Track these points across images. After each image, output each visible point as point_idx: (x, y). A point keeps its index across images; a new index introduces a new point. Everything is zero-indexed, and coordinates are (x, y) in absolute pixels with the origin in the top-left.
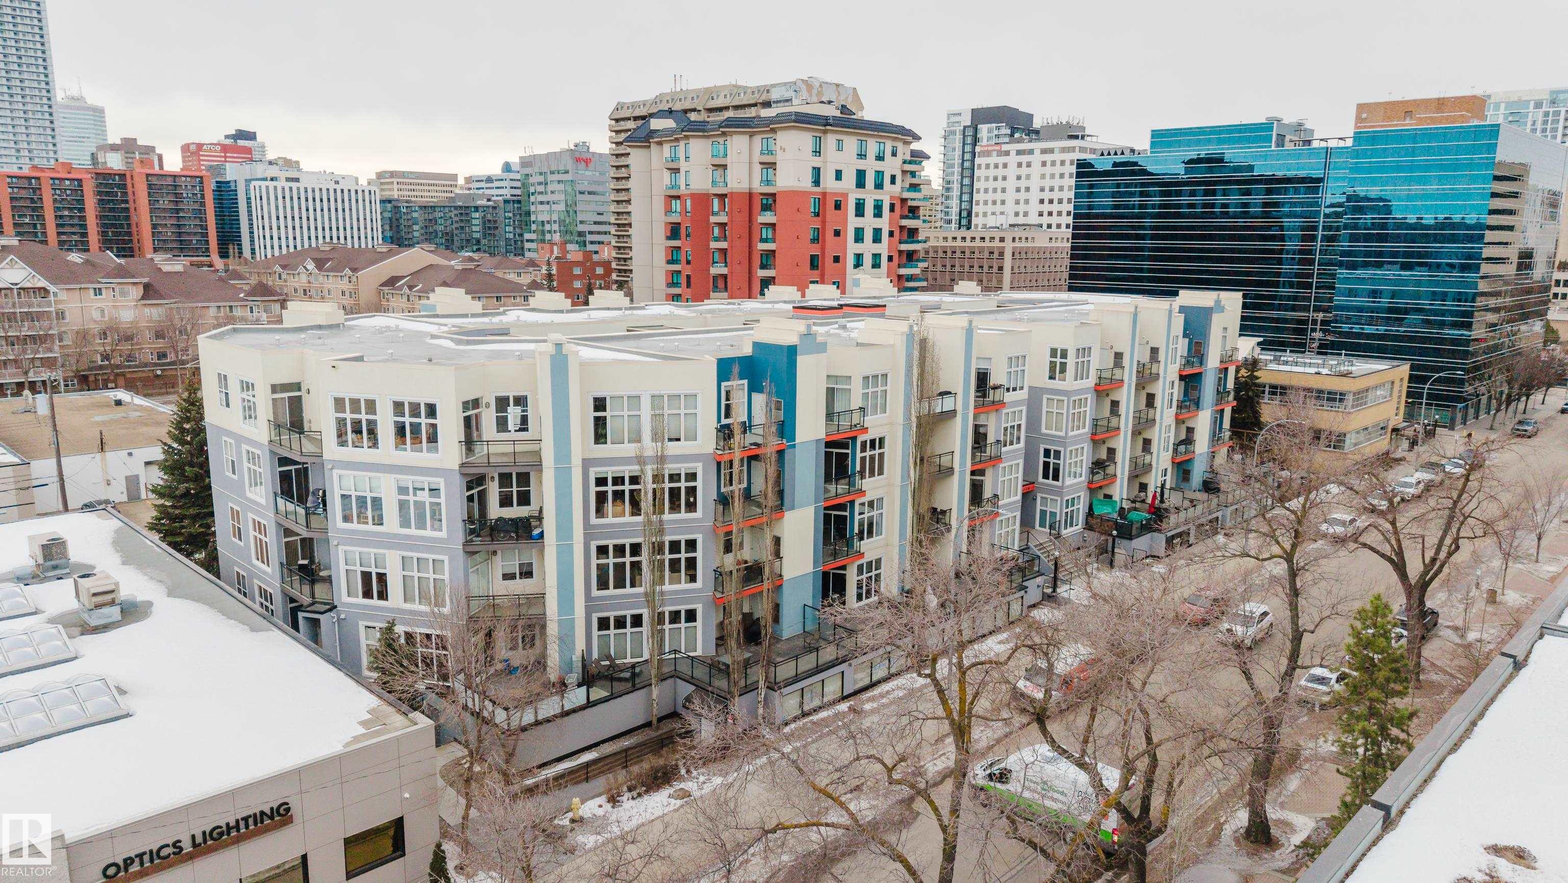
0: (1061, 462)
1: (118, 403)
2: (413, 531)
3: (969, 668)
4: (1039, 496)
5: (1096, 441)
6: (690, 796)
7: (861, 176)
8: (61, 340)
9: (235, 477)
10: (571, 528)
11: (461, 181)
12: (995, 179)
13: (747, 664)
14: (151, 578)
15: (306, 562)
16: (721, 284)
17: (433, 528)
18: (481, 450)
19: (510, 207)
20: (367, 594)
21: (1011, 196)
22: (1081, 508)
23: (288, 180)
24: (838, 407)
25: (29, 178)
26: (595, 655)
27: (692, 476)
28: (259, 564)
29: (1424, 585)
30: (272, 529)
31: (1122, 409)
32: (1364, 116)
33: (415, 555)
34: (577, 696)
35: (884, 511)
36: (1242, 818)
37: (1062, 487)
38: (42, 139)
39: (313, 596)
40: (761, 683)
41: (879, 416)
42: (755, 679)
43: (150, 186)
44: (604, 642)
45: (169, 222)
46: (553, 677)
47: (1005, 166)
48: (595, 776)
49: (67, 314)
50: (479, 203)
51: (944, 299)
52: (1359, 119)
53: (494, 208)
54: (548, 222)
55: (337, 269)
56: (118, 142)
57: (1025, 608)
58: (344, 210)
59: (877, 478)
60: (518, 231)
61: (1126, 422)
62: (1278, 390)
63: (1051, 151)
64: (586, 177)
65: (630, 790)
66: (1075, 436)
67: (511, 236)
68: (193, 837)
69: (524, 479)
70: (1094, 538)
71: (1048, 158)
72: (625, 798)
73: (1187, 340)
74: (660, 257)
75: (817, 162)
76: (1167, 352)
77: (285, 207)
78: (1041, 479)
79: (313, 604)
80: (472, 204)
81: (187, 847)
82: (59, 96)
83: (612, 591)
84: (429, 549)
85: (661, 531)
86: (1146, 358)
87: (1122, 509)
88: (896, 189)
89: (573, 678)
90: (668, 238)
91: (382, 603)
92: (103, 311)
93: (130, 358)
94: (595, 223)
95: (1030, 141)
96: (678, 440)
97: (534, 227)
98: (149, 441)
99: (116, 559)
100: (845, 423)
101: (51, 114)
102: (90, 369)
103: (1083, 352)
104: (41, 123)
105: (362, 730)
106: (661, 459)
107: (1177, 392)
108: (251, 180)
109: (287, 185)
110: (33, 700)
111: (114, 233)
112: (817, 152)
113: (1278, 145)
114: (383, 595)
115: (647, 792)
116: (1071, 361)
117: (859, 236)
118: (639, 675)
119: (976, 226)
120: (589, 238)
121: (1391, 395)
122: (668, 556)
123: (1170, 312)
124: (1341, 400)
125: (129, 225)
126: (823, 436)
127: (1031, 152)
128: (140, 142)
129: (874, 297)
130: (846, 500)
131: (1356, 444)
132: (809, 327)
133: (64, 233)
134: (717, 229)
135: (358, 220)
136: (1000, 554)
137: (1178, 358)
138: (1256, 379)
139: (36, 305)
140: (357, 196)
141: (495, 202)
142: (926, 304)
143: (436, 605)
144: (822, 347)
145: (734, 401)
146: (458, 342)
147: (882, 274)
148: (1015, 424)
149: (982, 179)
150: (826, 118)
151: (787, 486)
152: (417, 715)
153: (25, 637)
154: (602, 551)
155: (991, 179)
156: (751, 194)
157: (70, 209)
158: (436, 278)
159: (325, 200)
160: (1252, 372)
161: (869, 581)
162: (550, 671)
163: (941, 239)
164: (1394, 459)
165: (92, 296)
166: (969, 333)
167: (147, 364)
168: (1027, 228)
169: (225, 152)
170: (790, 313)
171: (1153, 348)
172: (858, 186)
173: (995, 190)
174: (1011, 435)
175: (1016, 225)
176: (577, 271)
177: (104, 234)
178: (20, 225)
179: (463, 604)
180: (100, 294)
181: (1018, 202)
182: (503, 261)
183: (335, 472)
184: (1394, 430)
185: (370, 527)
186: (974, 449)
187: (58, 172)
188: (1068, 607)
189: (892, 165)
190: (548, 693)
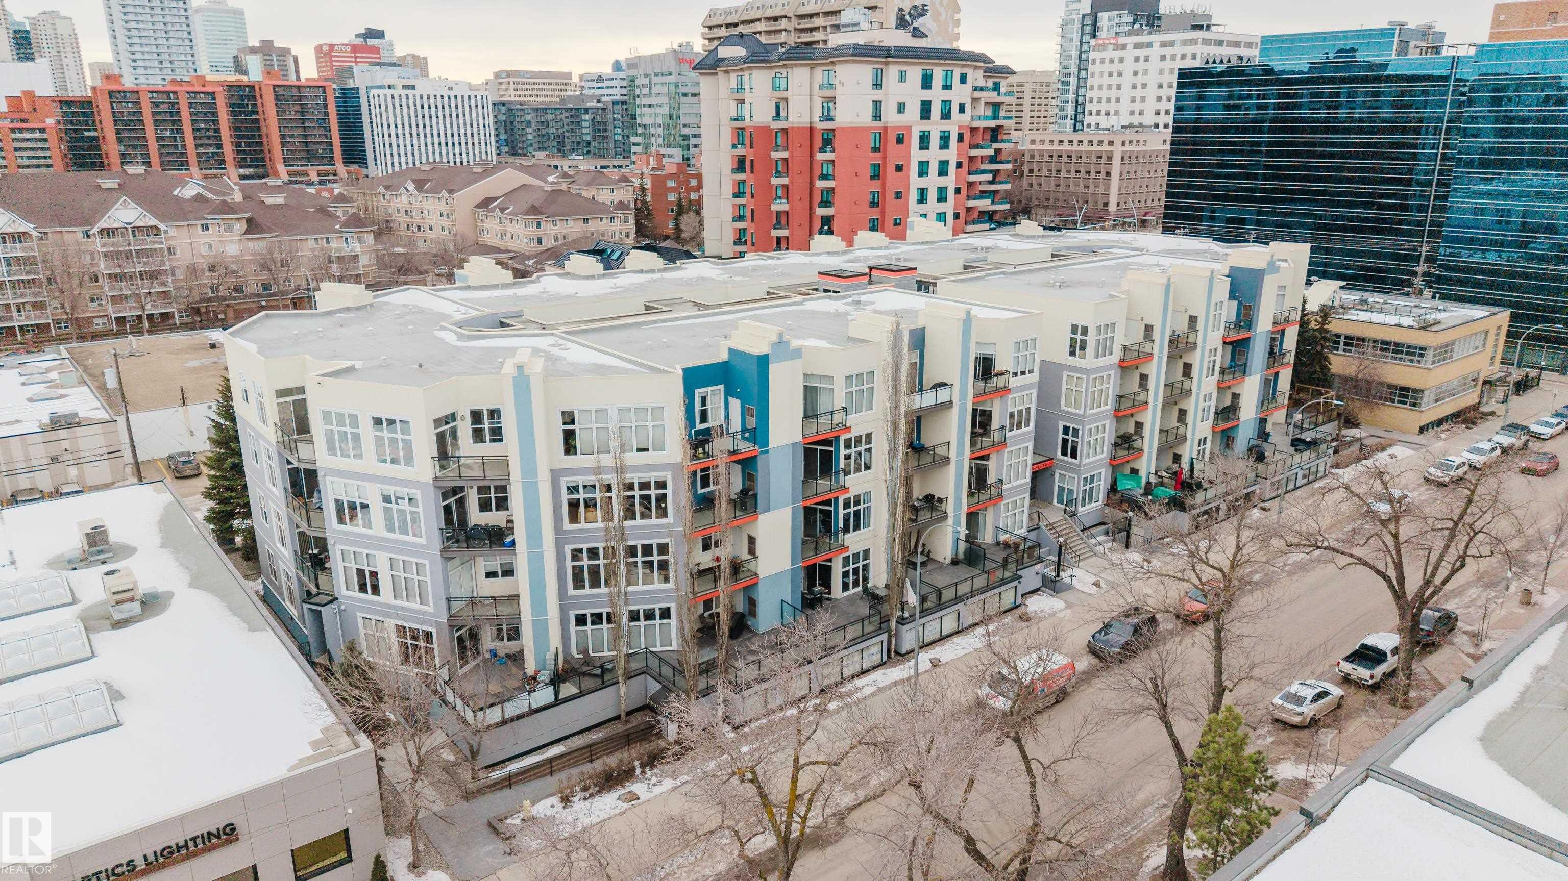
0: (1079, 440)
1: (213, 346)
2: (397, 536)
4: (1057, 472)
5: (1119, 416)
6: (638, 798)
7: (926, 110)
8: (173, 275)
9: (259, 466)
10: (540, 537)
11: (575, 79)
12: (1111, 75)
13: (708, 668)
14: (181, 564)
15: (316, 552)
16: (783, 220)
17: (415, 535)
18: (454, 464)
19: (618, 108)
20: (363, 588)
21: (1126, 93)
22: (1102, 485)
23: (405, 87)
24: (820, 407)
25: (168, 93)
26: (572, 650)
27: (662, 485)
28: (280, 547)
30: (286, 519)
31: (1151, 383)
32: (1502, 17)
33: (401, 557)
34: (544, 695)
35: (872, 504)
37: (1079, 466)
38: (181, 50)
39: (318, 588)
40: (720, 687)
41: (864, 413)
43: (277, 98)
44: (582, 637)
45: (296, 132)
46: (530, 671)
47: (1121, 60)
48: (560, 770)
49: (178, 251)
50: (589, 104)
52: (1496, 22)
54: (654, 126)
55: (435, 190)
56: (257, 44)
57: (1019, 596)
58: (458, 116)
59: (863, 473)
60: (626, 133)
61: (1156, 395)
62: (1355, 342)
63: (1172, 44)
64: (689, 78)
65: (585, 789)
66: (1096, 414)
67: (620, 138)
68: (145, 856)
69: (501, 488)
70: (1112, 514)
71: (1168, 51)
72: (576, 799)
73: (1235, 303)
74: (728, 190)
75: (878, 95)
76: (1207, 321)
77: (402, 115)
78: (1059, 456)
79: (318, 593)
80: (583, 106)
81: (141, 865)
83: (587, 591)
84: (413, 554)
86: (1182, 326)
87: (1148, 483)
88: (965, 118)
89: (544, 677)
90: (734, 171)
91: (375, 598)
92: (210, 246)
93: (238, 289)
95: (1150, 33)
96: (647, 450)
97: (640, 130)
100: (826, 421)
101: (188, 26)
102: (201, 301)
104: (179, 34)
105: (310, 752)
106: (620, 469)
107: (1221, 358)
108: (372, 88)
109: (405, 92)
110: (38, 710)
111: (248, 145)
112: (878, 85)
113: (1399, 54)
114: (376, 590)
115: (599, 792)
116: (1091, 339)
117: (923, 171)
118: (609, 671)
119: (1089, 126)
121: (1484, 346)
122: (639, 559)
123: (1211, 279)
124: (1421, 355)
125: (260, 136)
126: (800, 439)
127: (1149, 45)
128: (277, 44)
129: (927, 243)
130: (831, 496)
131: (1437, 401)
132: (781, 335)
133: (201, 145)
134: (780, 163)
135: (472, 125)
136: (1003, 537)
137: (1223, 325)
138: (1327, 331)
139: (150, 243)
140: (472, 101)
141: (604, 103)
142: (973, 255)
143: (421, 603)
144: (798, 353)
145: (709, 406)
146: (461, 337)
147: (949, 208)
148: (1024, 407)
149: (1097, 75)
150: (888, 49)
151: (760, 490)
152: (363, 738)
153: (50, 636)
154: (576, 554)
155: (1106, 74)
156: (812, 129)
157: (206, 122)
158: (527, 200)
159: (440, 107)
160: (1323, 323)
161: (856, 571)
162: (526, 665)
163: (1047, 142)
164: (1482, 413)
165: (200, 232)
166: (968, 321)
167: (252, 296)
168: (1140, 129)
169: (355, 52)
170: (816, 278)
171: (1191, 317)
172: (922, 118)
173: (1110, 87)
174: (1017, 420)
175: (1131, 126)
176: (671, 184)
177: (238, 145)
178: (163, 138)
179: (444, 603)
180: (208, 229)
181: (1133, 100)
182: (597, 177)
183: (328, 478)
184: (1485, 382)
185: (361, 530)
186: (973, 435)
187: (193, 85)
188: (1069, 595)
189: (960, 94)
190: (521, 689)
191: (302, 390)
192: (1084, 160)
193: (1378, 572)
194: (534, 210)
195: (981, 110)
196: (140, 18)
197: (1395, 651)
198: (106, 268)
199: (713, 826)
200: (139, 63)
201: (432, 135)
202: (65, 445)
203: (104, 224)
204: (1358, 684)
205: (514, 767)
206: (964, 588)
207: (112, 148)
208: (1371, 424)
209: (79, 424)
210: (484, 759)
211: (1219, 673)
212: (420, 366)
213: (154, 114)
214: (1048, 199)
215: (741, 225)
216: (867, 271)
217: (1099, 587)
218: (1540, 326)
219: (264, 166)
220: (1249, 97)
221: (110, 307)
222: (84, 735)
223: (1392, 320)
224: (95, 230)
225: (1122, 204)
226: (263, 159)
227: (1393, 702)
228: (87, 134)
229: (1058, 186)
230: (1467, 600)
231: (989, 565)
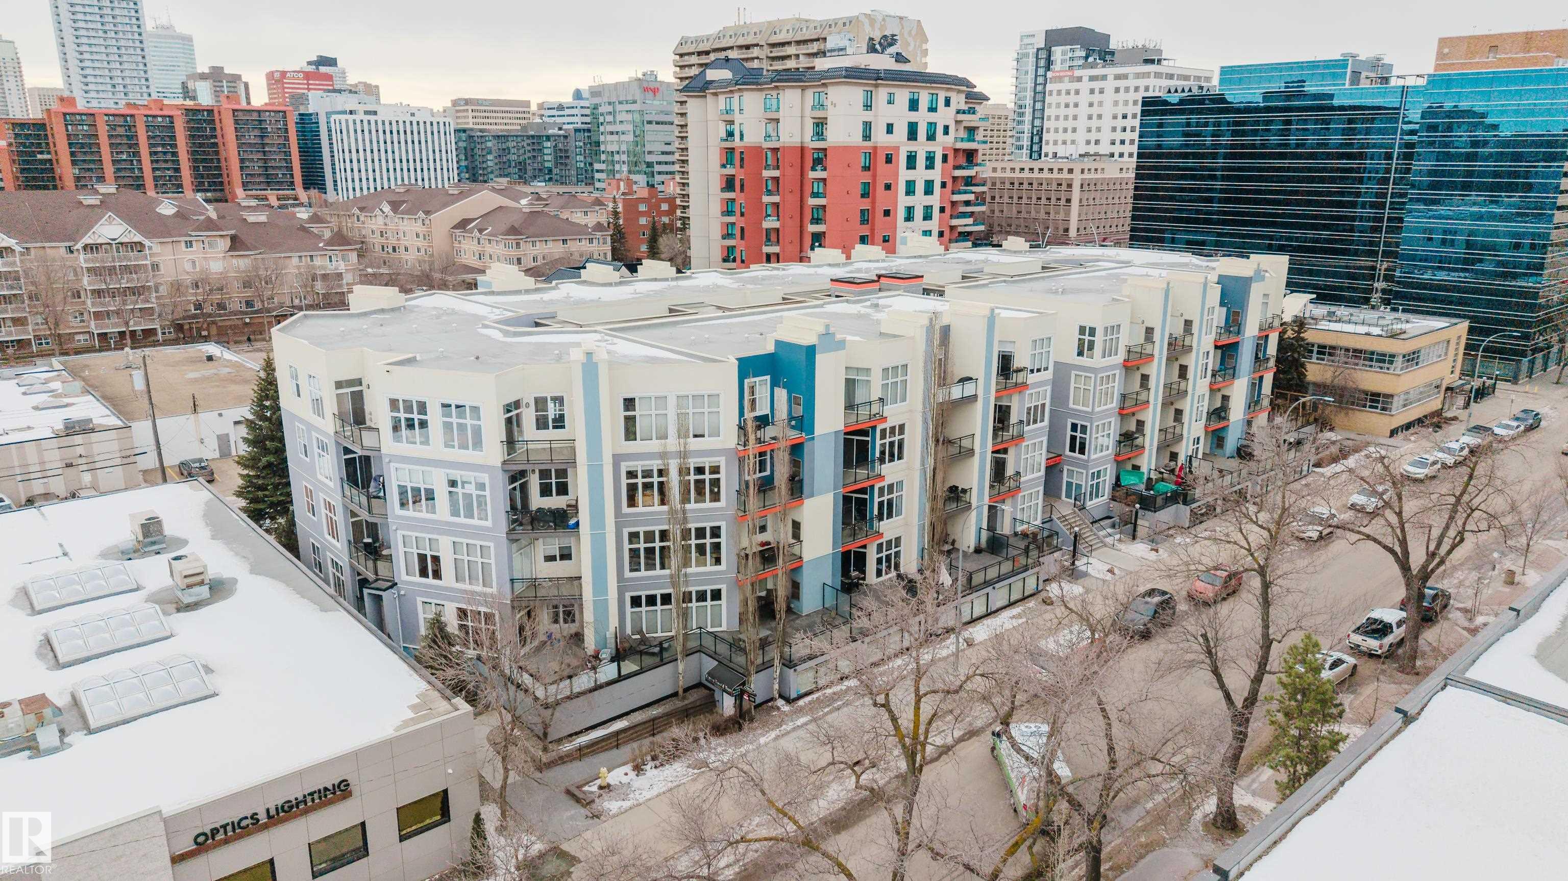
0: (1087, 437)
1: (210, 358)
2: (462, 520)
3: (925, 695)
4: (1066, 468)
5: (1123, 413)
7: (912, 134)
8: (157, 292)
9: (308, 460)
11: (534, 108)
12: (1067, 106)
13: (764, 644)
14: (237, 554)
15: (370, 540)
16: (773, 237)
17: (480, 518)
18: (520, 448)
19: (580, 135)
20: (423, 573)
21: (1082, 123)
22: (1108, 479)
23: (367, 113)
24: (859, 398)
25: (123, 116)
26: (629, 631)
27: (715, 470)
28: (330, 538)
29: (1425, 575)
30: (340, 510)
31: (1152, 383)
32: (1446, 50)
33: (465, 541)
34: (610, 671)
35: (904, 493)
36: (1210, 806)
37: (1088, 460)
38: (135, 74)
39: (376, 574)
40: (776, 662)
41: (899, 404)
42: (771, 655)
43: (236, 122)
44: (637, 618)
45: (255, 157)
46: (591, 650)
47: (1077, 92)
48: (626, 742)
49: (162, 266)
50: (551, 132)
51: (991, 257)
52: (1440, 55)
53: (566, 137)
54: (618, 153)
55: (411, 212)
56: (207, 71)
57: (1041, 582)
58: (420, 142)
59: (896, 462)
60: (589, 160)
61: (1156, 394)
62: (1325, 351)
63: (1125, 77)
64: (655, 105)
65: (654, 758)
66: (1103, 411)
67: (582, 165)
68: (268, 811)
69: (562, 473)
70: (1118, 508)
71: (1122, 84)
72: (648, 767)
73: (1225, 309)
74: (716, 208)
75: (868, 116)
76: (1200, 325)
77: (364, 140)
78: (1068, 452)
79: (377, 580)
80: (545, 133)
81: (263, 819)
82: (149, 25)
83: (643, 573)
84: (478, 537)
85: (685, 520)
86: (1179, 330)
87: (1149, 479)
88: (949, 140)
89: (605, 654)
90: (723, 190)
91: (436, 582)
92: (194, 262)
93: (222, 306)
94: (663, 153)
95: (1104, 67)
96: (703, 436)
97: (603, 157)
98: (238, 401)
99: (207, 533)
100: (864, 412)
101: (142, 50)
102: (184, 318)
103: (1115, 329)
104: (134, 58)
105: (411, 715)
106: (684, 455)
107: (1212, 362)
108: (331, 113)
109: (366, 118)
110: (135, 681)
111: (206, 168)
112: (868, 107)
113: (1352, 84)
114: (437, 575)
115: (668, 761)
116: (1099, 339)
117: (910, 189)
118: (666, 649)
119: (1046, 155)
120: (657, 168)
121: (1446, 354)
122: (693, 542)
123: (1205, 285)
124: (1391, 362)
125: (219, 160)
126: (842, 428)
127: (1104, 78)
128: (227, 71)
129: (920, 257)
130: (866, 484)
131: (1405, 406)
132: (827, 326)
133: (158, 169)
134: (770, 183)
135: (434, 151)
136: (1019, 529)
137: (1214, 329)
138: (1303, 339)
139: (133, 258)
140: (432, 127)
141: (566, 130)
142: (969, 267)
143: (484, 585)
144: (841, 345)
145: (757, 396)
146: (506, 333)
147: (934, 225)
148: (1039, 403)
149: (1054, 106)
150: (878, 71)
151: (806, 476)
152: (459, 701)
153: (128, 617)
154: (634, 536)
155: (1063, 105)
156: (802, 149)
157: (163, 145)
158: (505, 222)
159: (402, 132)
160: (1299, 332)
161: (888, 558)
162: (586, 645)
163: (1008, 170)
164: (1446, 418)
165: (184, 249)
166: (991, 321)
167: (235, 313)
168: (1098, 158)
169: (308, 79)
170: (828, 285)
171: (1186, 321)
172: (909, 139)
173: (1066, 118)
174: (1034, 414)
175: (1087, 155)
176: (642, 208)
177: (196, 169)
178: (119, 161)
179: (508, 585)
180: (191, 246)
181: (1089, 130)
182: (572, 200)
183: (392, 464)
184: (1448, 389)
185: (424, 515)
186: (995, 430)
187: (151, 109)
188: (1086, 581)
189: (945, 116)
190: (583, 667)
191: (359, 382)
192: (1044, 187)
193: (1385, 547)
194: (513, 231)
195: (962, 134)
196: (93, 41)
197: (1400, 624)
198: (89, 284)
199: (823, 763)
200: (91, 87)
201: (394, 161)
202: (80, 450)
203: (87, 240)
204: (1371, 655)
205: (583, 739)
206: (992, 573)
207: (66, 170)
208: (1345, 428)
209: (93, 431)
210: (553, 735)
211: (1266, 627)
212: (477, 358)
213: (110, 137)
214: (1010, 225)
215: (730, 242)
216: (875, 278)
217: (1114, 574)
218: (1490, 339)
219: (222, 190)
220: (1206, 125)
221: (93, 323)
222: (185, 704)
223: (1363, 329)
224: (79, 246)
225: (1082, 229)
226: (222, 183)
227: (1402, 670)
228: (39, 156)
229: (1019, 212)
230: (1456, 581)
231: (1012, 552)
